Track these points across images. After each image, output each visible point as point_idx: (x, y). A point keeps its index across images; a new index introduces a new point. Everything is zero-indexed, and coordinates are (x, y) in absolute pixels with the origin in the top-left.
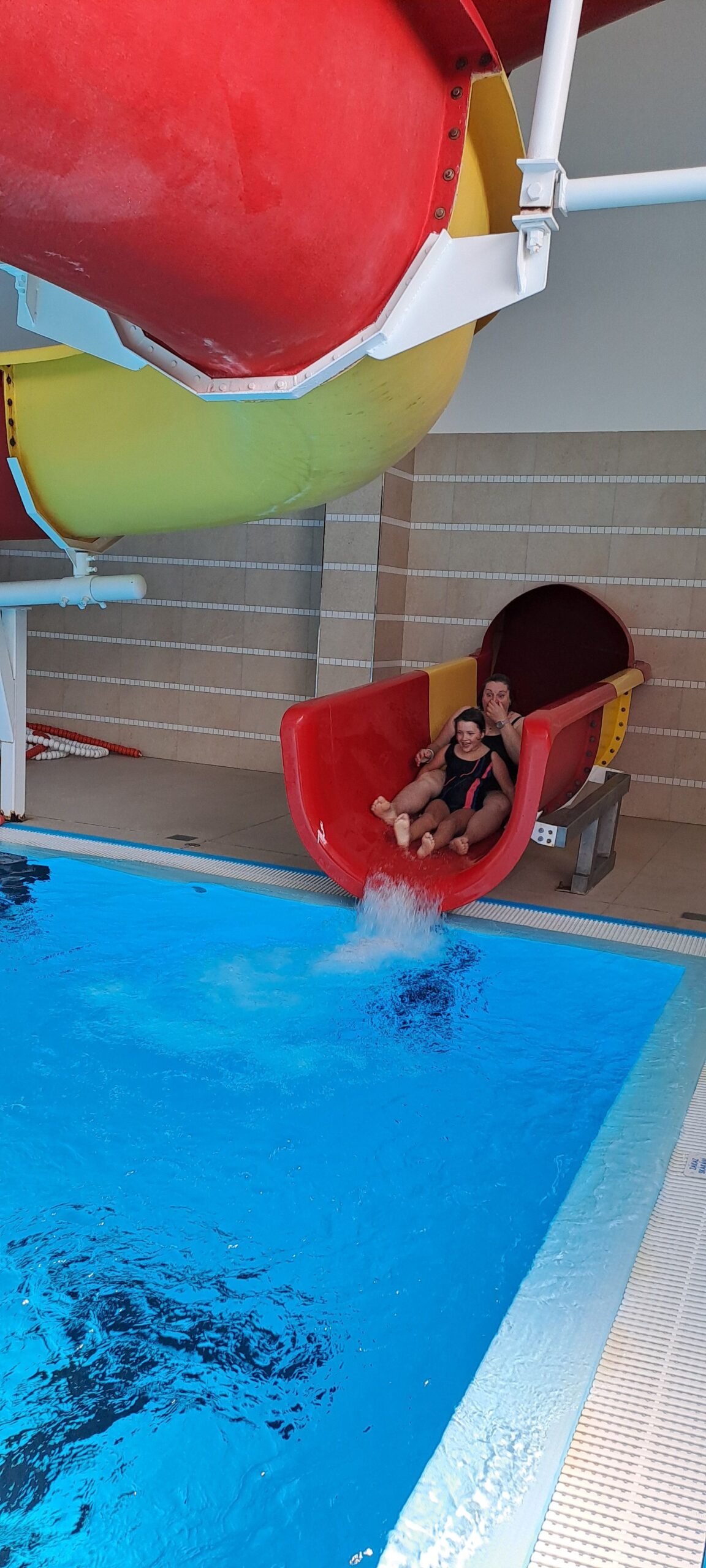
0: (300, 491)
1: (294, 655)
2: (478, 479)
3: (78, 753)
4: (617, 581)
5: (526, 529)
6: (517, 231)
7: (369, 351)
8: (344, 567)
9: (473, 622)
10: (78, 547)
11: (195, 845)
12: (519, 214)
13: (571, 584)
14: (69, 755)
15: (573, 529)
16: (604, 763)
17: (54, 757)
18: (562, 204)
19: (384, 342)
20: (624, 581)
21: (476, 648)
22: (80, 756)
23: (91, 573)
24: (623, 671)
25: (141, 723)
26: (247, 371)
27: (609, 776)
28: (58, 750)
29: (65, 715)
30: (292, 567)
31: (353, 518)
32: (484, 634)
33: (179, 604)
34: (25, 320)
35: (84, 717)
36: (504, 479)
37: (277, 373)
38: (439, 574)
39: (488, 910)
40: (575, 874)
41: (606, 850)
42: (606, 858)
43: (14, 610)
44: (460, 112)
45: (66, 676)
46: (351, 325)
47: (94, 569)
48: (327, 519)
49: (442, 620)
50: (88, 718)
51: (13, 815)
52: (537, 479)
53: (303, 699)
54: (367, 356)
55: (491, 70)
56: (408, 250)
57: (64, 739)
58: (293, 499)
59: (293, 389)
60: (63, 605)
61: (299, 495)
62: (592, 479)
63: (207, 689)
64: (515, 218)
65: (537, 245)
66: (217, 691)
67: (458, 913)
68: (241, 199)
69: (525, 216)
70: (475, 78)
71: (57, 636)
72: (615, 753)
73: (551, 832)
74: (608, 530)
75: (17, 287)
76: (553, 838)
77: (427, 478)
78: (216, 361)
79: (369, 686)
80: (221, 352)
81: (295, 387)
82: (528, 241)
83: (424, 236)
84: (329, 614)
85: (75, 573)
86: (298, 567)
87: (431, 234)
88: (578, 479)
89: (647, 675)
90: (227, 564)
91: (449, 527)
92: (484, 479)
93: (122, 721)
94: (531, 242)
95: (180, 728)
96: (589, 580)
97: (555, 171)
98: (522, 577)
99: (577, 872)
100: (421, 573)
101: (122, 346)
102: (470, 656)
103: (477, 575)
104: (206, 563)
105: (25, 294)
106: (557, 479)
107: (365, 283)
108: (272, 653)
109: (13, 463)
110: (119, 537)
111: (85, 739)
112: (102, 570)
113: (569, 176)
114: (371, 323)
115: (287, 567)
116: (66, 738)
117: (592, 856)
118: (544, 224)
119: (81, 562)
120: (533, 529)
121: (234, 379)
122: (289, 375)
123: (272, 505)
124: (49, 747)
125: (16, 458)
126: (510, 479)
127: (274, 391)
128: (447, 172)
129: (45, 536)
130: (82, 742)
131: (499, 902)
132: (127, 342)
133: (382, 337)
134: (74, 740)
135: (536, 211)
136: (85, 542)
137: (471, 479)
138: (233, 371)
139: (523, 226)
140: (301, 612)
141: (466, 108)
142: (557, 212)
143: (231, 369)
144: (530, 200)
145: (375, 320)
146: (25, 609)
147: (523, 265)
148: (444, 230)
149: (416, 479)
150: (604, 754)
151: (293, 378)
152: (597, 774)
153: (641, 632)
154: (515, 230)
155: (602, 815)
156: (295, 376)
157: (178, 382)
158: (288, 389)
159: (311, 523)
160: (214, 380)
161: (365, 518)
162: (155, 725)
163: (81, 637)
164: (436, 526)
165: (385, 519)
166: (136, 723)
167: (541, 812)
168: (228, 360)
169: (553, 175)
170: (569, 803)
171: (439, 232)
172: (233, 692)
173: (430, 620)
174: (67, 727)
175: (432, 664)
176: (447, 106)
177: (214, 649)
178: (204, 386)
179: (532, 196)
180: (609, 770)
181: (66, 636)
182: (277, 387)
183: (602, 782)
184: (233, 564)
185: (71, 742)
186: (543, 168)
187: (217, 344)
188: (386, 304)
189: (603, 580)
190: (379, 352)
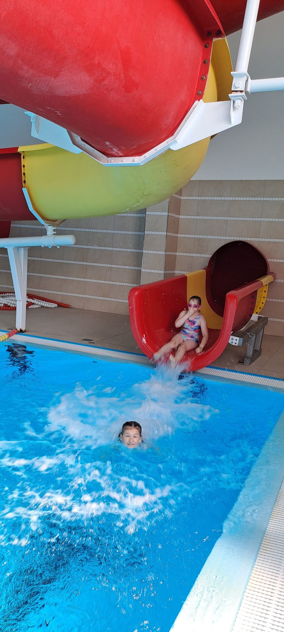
0: (139, 202)
1: (132, 268)
2: (207, 198)
3: (45, 306)
4: (263, 240)
5: (226, 218)
6: (230, 100)
7: (170, 147)
8: (153, 233)
9: (204, 256)
10: (49, 224)
11: (93, 343)
12: (231, 93)
13: (244, 241)
14: (42, 306)
15: (245, 219)
16: (257, 313)
17: (36, 307)
18: (249, 90)
19: (176, 144)
20: (266, 240)
21: (205, 266)
22: (46, 307)
23: (54, 234)
24: (266, 276)
25: (70, 294)
26: (122, 155)
27: (259, 318)
28: (37, 304)
29: (40, 291)
30: (132, 233)
31: (157, 213)
32: (209, 260)
33: (87, 247)
34: (34, 134)
35: (48, 291)
36: (218, 198)
37: (134, 155)
38: (191, 236)
39: (210, 371)
40: (246, 357)
41: (258, 348)
42: (258, 351)
43: (23, 248)
44: (208, 54)
45: (41, 275)
46: (163, 137)
47: (55, 233)
48: (147, 214)
49: (192, 255)
50: (50, 292)
51: (21, 330)
52: (231, 199)
53: (135, 285)
54: (170, 149)
55: (221, 37)
56: (187, 108)
57: (40, 300)
58: (136, 205)
59: (140, 162)
60: (43, 247)
61: (138, 204)
62: (253, 199)
63: (97, 281)
64: (230, 95)
65: (238, 105)
66: (101, 282)
67: (198, 372)
68: (123, 87)
69: (234, 94)
70: (215, 40)
71: (38, 259)
72: (261, 309)
73: (236, 340)
74: (260, 219)
75: (31, 121)
76: (237, 342)
77: (187, 198)
78: (110, 150)
79: (163, 280)
80: (112, 147)
81: (141, 161)
82: (235, 104)
83: (193, 101)
84: (147, 252)
85: (47, 234)
86: (134, 233)
87: (196, 101)
88: (248, 199)
89: (275, 278)
90: (106, 231)
91: (195, 217)
92: (210, 198)
93: (63, 293)
94: (236, 105)
95: (86, 296)
96: (252, 239)
97: (246, 77)
98: (224, 238)
99: (247, 356)
100: (184, 236)
101: (72, 144)
102: (203, 269)
103: (206, 237)
104: (98, 231)
105: (34, 124)
106: (239, 199)
107: (169, 120)
108: (123, 267)
109: (25, 190)
110: (65, 220)
111: (48, 300)
112: (58, 233)
113: (252, 79)
114: (171, 136)
115: (130, 233)
116: (41, 300)
117: (252, 350)
118: (241, 97)
119: (50, 230)
120: (229, 218)
121: (116, 158)
122: (138, 156)
123: (127, 208)
124: (34, 303)
125: (26, 188)
126: (220, 198)
127: (132, 163)
128: (203, 77)
129: (36, 219)
130: (47, 302)
131: (215, 368)
132: (74, 143)
133: (176, 142)
134: (44, 301)
135: (238, 92)
136: (52, 222)
137: (205, 198)
138: (116, 154)
139: (233, 98)
140: (135, 251)
141: (211, 52)
142: (246, 93)
143: (115, 154)
144: (236, 88)
145: (173, 135)
146: (27, 248)
147: (233, 114)
148: (201, 100)
149: (182, 198)
150: (257, 310)
151: (140, 158)
152: (255, 317)
153: (272, 260)
154: (229, 99)
155: (257, 333)
156: (141, 157)
157: (94, 158)
158: (138, 162)
159: (140, 215)
160: (109, 158)
161: (162, 213)
162: (76, 295)
163: (47, 260)
164: (190, 217)
165: (170, 214)
166: (69, 294)
167: (233, 332)
168: (115, 150)
169: (245, 78)
170: (243, 329)
171: (199, 100)
172: (108, 282)
173: (187, 254)
174: (41, 295)
175: (188, 272)
176: (203, 51)
177: (100, 265)
178: (105, 161)
179: (237, 86)
180: (259, 315)
181: (42, 259)
182: (134, 161)
183: (256, 320)
184: (108, 231)
185: (42, 301)
186: (241, 75)
187: (110, 144)
188: (177, 129)
189: (257, 239)
190: (175, 147)
